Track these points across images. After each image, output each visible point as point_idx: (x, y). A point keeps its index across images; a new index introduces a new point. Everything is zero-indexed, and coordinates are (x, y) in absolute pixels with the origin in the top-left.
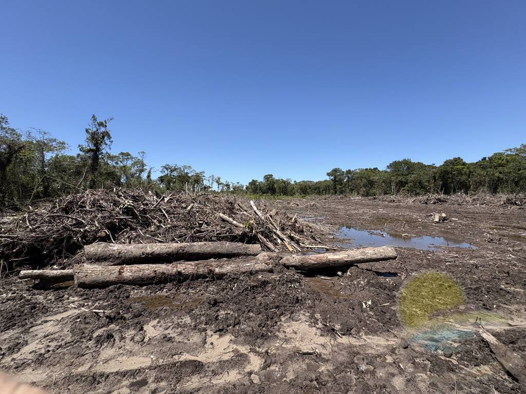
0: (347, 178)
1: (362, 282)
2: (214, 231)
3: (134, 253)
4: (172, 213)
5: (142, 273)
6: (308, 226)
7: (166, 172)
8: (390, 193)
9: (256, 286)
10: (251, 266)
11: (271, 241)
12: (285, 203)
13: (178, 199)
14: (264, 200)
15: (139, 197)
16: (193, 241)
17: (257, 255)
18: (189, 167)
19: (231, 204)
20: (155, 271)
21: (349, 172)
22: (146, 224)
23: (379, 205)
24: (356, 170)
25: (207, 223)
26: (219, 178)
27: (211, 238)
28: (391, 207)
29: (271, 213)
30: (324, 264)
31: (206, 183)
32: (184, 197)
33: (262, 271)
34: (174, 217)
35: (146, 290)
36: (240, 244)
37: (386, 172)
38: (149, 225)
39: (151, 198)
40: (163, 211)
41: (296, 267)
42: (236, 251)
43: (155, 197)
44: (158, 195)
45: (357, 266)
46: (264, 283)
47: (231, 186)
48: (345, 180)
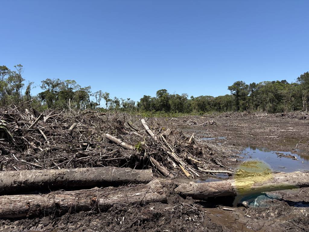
0: (250, 93)
1: (272, 214)
2: (99, 154)
3: (4, 182)
4: (52, 135)
5: (12, 205)
6: (208, 147)
7: (47, 87)
8: (300, 109)
9: (147, 220)
10: (141, 195)
11: (165, 165)
12: (181, 122)
13: (59, 118)
14: (157, 118)
15: (13, 116)
16: (75, 167)
17: (148, 182)
18: (73, 81)
19: (120, 123)
20: (29, 203)
21: (253, 85)
22: (22, 147)
23: (288, 123)
24: (261, 83)
25: (92, 145)
26: (108, 94)
27: (96, 162)
28: (303, 125)
29: (165, 132)
30: (227, 192)
31: (92, 99)
32: (66, 115)
33: (154, 201)
34: (53, 138)
35: (18, 225)
36: (128, 169)
37: (296, 85)
38: (24, 148)
39: (29, 118)
40: (41, 131)
41: (194, 196)
42: (123, 178)
43: (32, 116)
44: (35, 113)
45: (266, 195)
46: (157, 216)
47: (121, 102)
48: (249, 95)
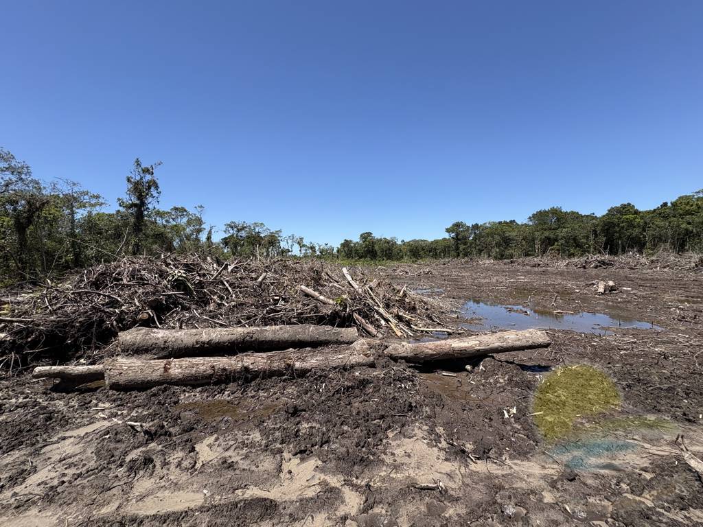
0: (473, 235)
1: (501, 381)
2: (293, 310)
3: (185, 342)
4: (238, 287)
5: (195, 369)
6: (422, 301)
7: (231, 231)
8: (533, 255)
9: (352, 387)
10: (344, 358)
11: (371, 323)
12: (390, 271)
13: (246, 267)
14: (360, 267)
15: (194, 265)
16: (266, 325)
17: (352, 343)
18: (262, 224)
19: (317, 273)
20: (213, 367)
21: (476, 227)
22: (203, 301)
23: (518, 271)
24: (485, 224)
25: (285, 298)
26: (302, 239)
27: (290, 319)
28: (536, 273)
29: (371, 283)
30: (447, 354)
31: (283, 245)
32: (254, 264)
33: (360, 365)
34: (240, 291)
35: (201, 392)
36: (328, 328)
37: (526, 225)
38: (207, 303)
39: (211, 267)
40: (225, 283)
41: (407, 359)
42: (323, 338)
43: (215, 265)
44: (219, 263)
45: (493, 357)
46: (363, 383)
47: (317, 248)
48: (471, 238)
